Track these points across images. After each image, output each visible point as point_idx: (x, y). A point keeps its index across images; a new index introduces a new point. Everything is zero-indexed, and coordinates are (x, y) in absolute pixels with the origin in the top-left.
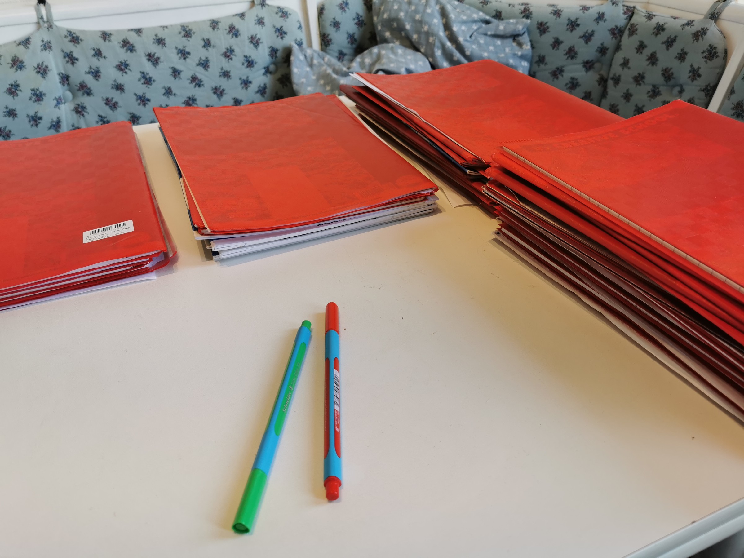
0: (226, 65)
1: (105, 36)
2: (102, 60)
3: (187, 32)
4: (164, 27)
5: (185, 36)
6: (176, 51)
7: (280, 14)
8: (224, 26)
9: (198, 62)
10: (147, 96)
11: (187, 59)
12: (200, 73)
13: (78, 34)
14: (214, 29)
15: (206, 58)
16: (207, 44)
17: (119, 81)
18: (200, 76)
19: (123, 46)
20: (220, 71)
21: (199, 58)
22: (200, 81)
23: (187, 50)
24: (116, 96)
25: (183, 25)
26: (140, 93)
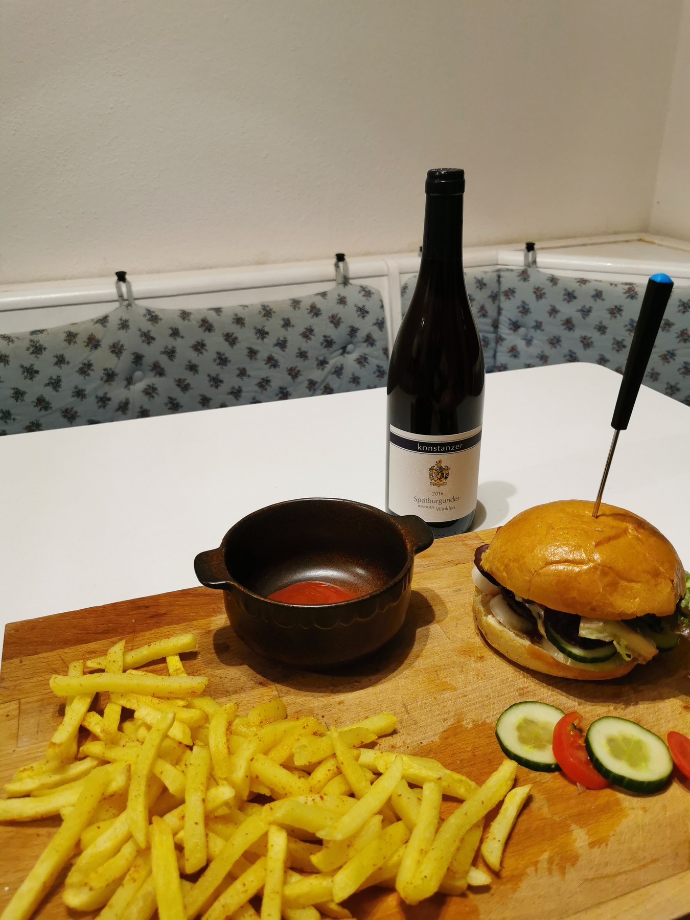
0: (305, 345)
1: (184, 315)
2: (179, 340)
3: (267, 312)
4: (245, 306)
5: (265, 316)
6: (254, 331)
7: (363, 293)
8: (305, 305)
9: (275, 342)
10: (221, 377)
11: (265, 339)
12: (277, 353)
13: (157, 313)
14: (294, 308)
15: (285, 338)
16: (287, 324)
17: (194, 362)
18: (276, 357)
19: (201, 326)
20: (297, 351)
21: (277, 338)
22: (276, 361)
23: (266, 329)
24: (189, 377)
25: (263, 304)
26: (213, 374)
